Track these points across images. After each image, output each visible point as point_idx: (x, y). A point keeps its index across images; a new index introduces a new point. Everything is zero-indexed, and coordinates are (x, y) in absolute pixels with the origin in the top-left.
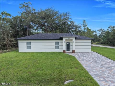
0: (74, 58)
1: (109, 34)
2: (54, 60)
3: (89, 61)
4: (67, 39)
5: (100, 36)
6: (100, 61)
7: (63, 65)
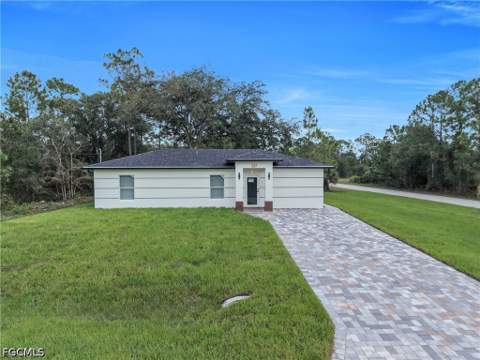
0: (267, 225)
1: (389, 151)
2: (200, 233)
3: (310, 234)
4: (249, 166)
5: (362, 157)
6: (344, 235)
7: (225, 249)
